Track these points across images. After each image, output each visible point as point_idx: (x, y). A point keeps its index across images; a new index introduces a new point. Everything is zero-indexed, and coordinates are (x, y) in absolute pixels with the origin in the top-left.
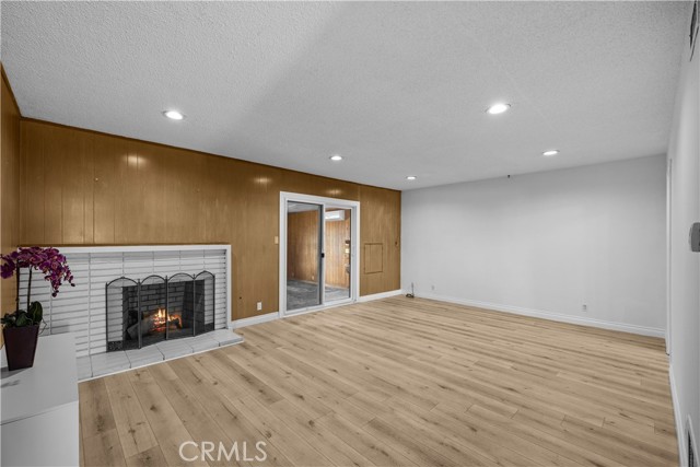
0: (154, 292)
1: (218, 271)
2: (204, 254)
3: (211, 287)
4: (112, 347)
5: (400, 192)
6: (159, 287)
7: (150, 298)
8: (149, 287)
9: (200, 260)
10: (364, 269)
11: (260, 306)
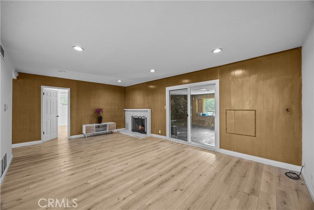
1: (147, 117)
3: (146, 121)
4: (132, 130)
10: (226, 129)
11: (160, 132)
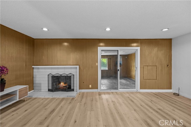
0: (64, 78)
1: (75, 73)
2: (71, 68)
3: (73, 78)
4: (49, 90)
5: (171, 39)
6: (65, 77)
7: (64, 79)
8: (63, 76)
9: (70, 70)
10: (143, 77)
11: (90, 86)
